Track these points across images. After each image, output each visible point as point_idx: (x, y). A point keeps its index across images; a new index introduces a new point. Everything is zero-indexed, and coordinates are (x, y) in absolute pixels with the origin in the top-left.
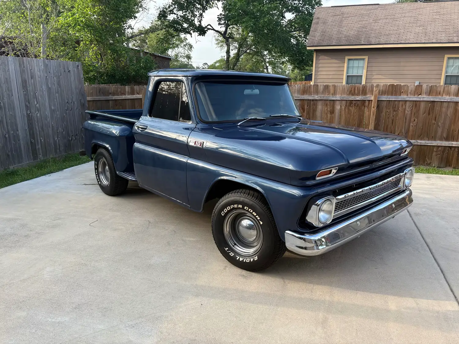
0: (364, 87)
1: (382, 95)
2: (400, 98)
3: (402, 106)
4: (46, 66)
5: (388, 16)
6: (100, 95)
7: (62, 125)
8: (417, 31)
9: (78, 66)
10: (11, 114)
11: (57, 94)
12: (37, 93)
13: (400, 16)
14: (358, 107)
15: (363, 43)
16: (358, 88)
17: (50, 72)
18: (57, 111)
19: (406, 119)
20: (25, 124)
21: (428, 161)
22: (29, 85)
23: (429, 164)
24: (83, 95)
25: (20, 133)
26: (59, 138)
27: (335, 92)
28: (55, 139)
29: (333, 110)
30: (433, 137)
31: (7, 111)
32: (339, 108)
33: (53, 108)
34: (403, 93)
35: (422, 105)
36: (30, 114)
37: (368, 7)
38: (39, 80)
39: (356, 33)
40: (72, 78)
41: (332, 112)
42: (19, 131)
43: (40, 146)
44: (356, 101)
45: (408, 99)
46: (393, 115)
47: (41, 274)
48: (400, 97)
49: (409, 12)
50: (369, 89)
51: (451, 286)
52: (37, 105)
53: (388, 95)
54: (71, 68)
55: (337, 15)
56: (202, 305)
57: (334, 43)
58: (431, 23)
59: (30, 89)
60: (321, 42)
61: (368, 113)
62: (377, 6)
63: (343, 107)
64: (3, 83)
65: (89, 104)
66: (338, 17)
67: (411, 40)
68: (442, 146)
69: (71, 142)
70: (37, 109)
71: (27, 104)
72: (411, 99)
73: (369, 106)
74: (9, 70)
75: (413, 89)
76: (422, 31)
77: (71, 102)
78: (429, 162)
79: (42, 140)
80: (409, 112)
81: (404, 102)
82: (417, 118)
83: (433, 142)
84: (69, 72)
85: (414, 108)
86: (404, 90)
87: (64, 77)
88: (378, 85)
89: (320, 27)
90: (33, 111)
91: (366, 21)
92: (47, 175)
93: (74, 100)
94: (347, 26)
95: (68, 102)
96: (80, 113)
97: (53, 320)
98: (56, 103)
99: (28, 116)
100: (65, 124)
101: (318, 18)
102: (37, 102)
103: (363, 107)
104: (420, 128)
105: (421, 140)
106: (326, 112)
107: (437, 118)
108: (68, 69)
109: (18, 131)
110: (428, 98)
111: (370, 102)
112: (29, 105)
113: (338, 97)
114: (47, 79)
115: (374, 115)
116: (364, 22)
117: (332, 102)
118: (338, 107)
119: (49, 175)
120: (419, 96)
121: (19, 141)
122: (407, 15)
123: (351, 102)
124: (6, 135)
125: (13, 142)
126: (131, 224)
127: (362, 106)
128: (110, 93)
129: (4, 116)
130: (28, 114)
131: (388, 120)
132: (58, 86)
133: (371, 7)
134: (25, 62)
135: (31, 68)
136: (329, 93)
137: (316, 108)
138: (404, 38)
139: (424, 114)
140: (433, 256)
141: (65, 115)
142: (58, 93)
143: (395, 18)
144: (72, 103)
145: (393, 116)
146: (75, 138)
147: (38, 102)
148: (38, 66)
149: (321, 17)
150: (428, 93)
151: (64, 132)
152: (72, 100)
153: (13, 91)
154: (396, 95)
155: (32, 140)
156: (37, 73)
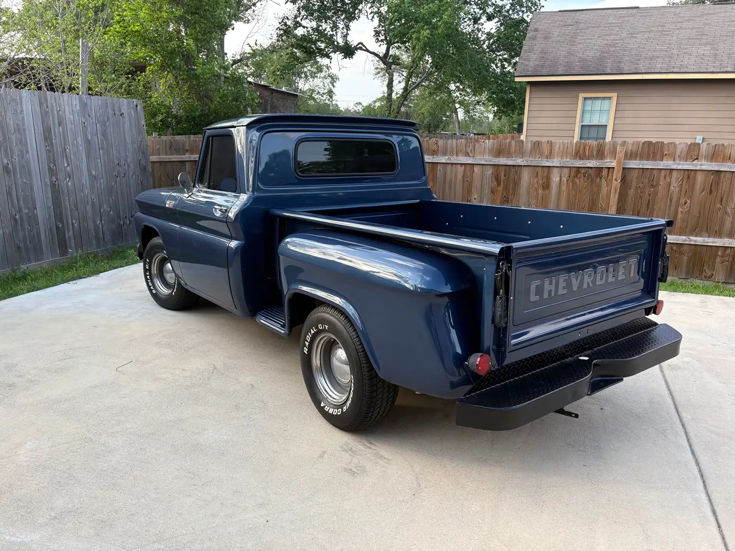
0: (601, 145)
1: (630, 159)
2: (661, 165)
3: (665, 178)
4: (84, 105)
5: (653, 27)
6: (172, 154)
7: (109, 200)
8: (701, 52)
9: (137, 106)
10: (24, 182)
11: (101, 151)
12: (67, 148)
13: (673, 27)
14: (590, 179)
15: (609, 71)
16: (590, 147)
17: (89, 116)
18: (100, 179)
19: (671, 200)
20: (47, 198)
21: (707, 272)
22: (55, 137)
23: (709, 278)
24: (143, 152)
25: (40, 213)
26: (103, 222)
27: (551, 153)
28: (97, 224)
29: (547, 183)
30: (716, 231)
31: (19, 176)
32: (557, 180)
33: (94, 173)
34: (667, 156)
35: (700, 178)
36: (55, 182)
37: (621, 12)
38: (72, 128)
39: (598, 54)
40: (127, 125)
41: (547, 186)
42: (38, 209)
43: (71, 234)
44: (586, 169)
45: (675, 166)
46: (650, 193)
47: (15, 453)
48: (662, 162)
49: (688, 21)
50: (610, 149)
51: (714, 503)
52: (68, 168)
53: (642, 159)
54: (124, 109)
55: (568, 25)
56: (267, 521)
57: (560, 72)
58: (725, 38)
59: (56, 141)
60: (539, 69)
61: (606, 188)
62: (635, 11)
63: (564, 179)
64: (13, 132)
65: (153, 168)
66: (570, 28)
67: (689, 67)
68: (731, 247)
69: (123, 227)
70: (67, 175)
71: (51, 166)
72: (680, 167)
73: (609, 178)
74: (22, 110)
75: (684, 149)
76: (709, 52)
77: (124, 163)
78: (709, 274)
79: (76, 225)
80: (677, 189)
81: (668, 171)
82: (691, 197)
83: (717, 240)
84: (121, 115)
85: (684, 183)
86: (668, 151)
87: (113, 124)
88: (625, 142)
89: (539, 45)
90: (61, 176)
91: (616, 35)
92: (71, 282)
93: (129, 161)
94: (583, 43)
95: (118, 164)
96: (139, 181)
97: (13, 539)
98: (100, 165)
99: (53, 185)
100: (113, 199)
101: (536, 30)
102: (68, 164)
103: (599, 179)
104: (695, 216)
105: (696, 236)
106: (536, 186)
107: (724, 200)
108: (120, 111)
109: (36, 208)
110: (708, 165)
111: (611, 170)
112: (54, 167)
113: (555, 162)
114: (85, 126)
115: (616, 192)
116: (612, 37)
117: (546, 170)
118: (555, 178)
119: (74, 282)
120: (695, 162)
121: (37, 225)
122: (684, 25)
123: (579, 171)
124: (16, 215)
125: (27, 226)
126: (184, 370)
127: (597, 177)
128: (187, 151)
129: (14, 186)
130: (52, 181)
131: (640, 200)
132: (103, 138)
133: (625, 11)
134: (49, 98)
135: (59, 109)
136: (541, 154)
137: (520, 179)
138: (678, 63)
139: (702, 192)
140: (690, 446)
141: (113, 184)
142: (103, 149)
143: (665, 31)
144: (126, 165)
145: (649, 195)
146: (130, 221)
147: (70, 163)
148: (70, 106)
149: (540, 28)
150: (710, 157)
151: (111, 212)
152: (126, 160)
153: (29, 146)
154: (654, 159)
155: (59, 225)
156: (69, 117)
